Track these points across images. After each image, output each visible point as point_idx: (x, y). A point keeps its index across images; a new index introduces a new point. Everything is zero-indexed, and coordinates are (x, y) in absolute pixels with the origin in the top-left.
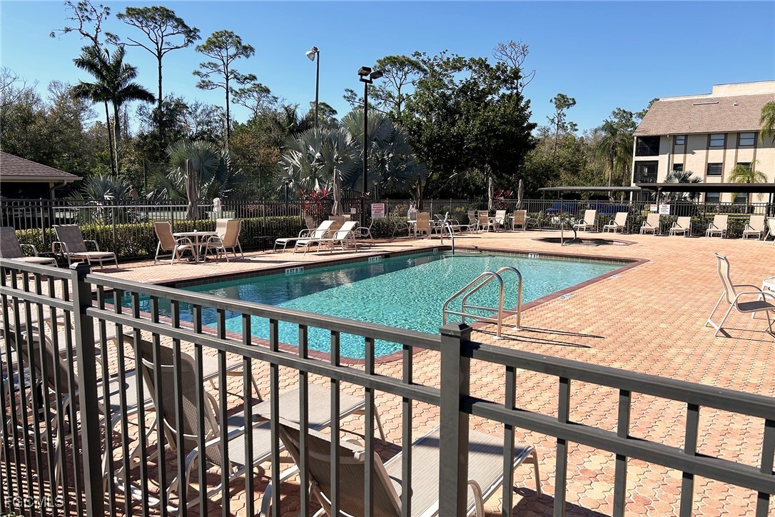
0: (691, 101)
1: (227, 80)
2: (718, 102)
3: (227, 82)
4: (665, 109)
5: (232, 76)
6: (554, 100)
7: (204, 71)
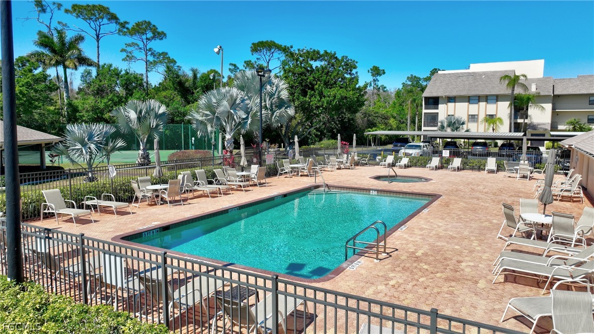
0: (457, 73)
1: (147, 56)
2: (473, 75)
3: (147, 57)
4: (441, 79)
5: (150, 53)
6: (370, 71)
7: (129, 49)
